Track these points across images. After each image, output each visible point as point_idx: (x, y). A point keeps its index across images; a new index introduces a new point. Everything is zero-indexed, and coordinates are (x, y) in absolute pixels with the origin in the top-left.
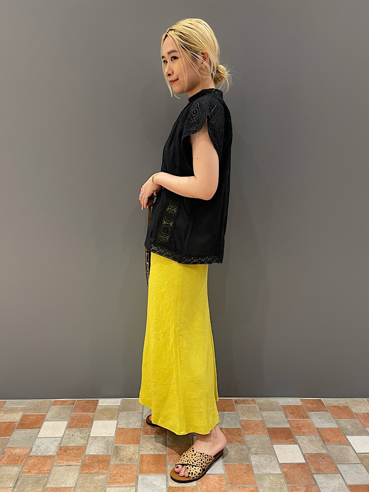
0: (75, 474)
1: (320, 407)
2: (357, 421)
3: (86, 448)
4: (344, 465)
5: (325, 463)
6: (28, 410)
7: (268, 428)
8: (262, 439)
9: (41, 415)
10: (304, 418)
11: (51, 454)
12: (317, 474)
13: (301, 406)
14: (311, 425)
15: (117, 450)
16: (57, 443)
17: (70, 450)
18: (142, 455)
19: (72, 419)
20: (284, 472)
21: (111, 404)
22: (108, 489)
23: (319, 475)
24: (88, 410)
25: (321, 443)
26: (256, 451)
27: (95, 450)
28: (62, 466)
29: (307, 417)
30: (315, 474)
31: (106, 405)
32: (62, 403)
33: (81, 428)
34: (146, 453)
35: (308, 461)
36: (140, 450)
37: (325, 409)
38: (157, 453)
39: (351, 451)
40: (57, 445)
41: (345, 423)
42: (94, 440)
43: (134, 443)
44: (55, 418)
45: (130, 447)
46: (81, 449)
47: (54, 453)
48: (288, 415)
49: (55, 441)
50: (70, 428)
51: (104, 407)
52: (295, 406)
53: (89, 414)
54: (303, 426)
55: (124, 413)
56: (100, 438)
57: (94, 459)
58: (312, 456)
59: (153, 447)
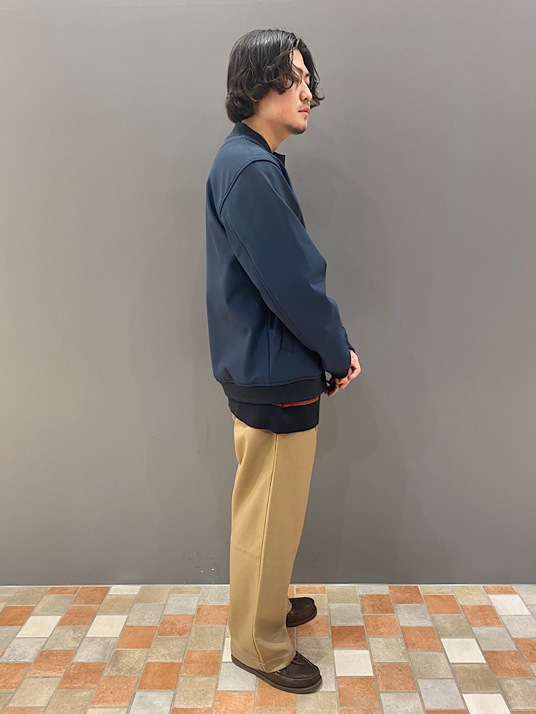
0: (51, 688)
1: (415, 598)
2: (462, 617)
3: (76, 653)
4: (427, 681)
5: (400, 677)
6: (14, 600)
7: (332, 627)
8: (320, 642)
9: (28, 607)
10: (387, 612)
11: (27, 660)
12: (386, 692)
13: (388, 596)
14: (394, 623)
15: (117, 655)
16: (38, 647)
17: (54, 655)
18: (148, 663)
19: (69, 613)
20: (339, 690)
21: (126, 593)
22: (90, 710)
23: (388, 694)
24: (93, 601)
25: (403, 648)
27: (87, 656)
28: (37, 677)
29: (392, 611)
30: (382, 692)
31: (119, 593)
32: (61, 591)
33: (77, 626)
34: (155, 661)
35: (377, 673)
36: (147, 657)
37: (418, 601)
38: (169, 661)
39: (442, 661)
40: (38, 649)
41: (443, 619)
42: (89, 642)
43: (142, 647)
44: (48, 611)
45: (135, 652)
46: (69, 654)
47: (32, 659)
48: (366, 608)
49: (38, 643)
50: (62, 625)
51: (114, 597)
52: (378, 595)
53: (93, 606)
54: (383, 624)
55: (140, 605)
56: (98, 639)
57: (83, 668)
58: (384, 667)
59: (167, 652)
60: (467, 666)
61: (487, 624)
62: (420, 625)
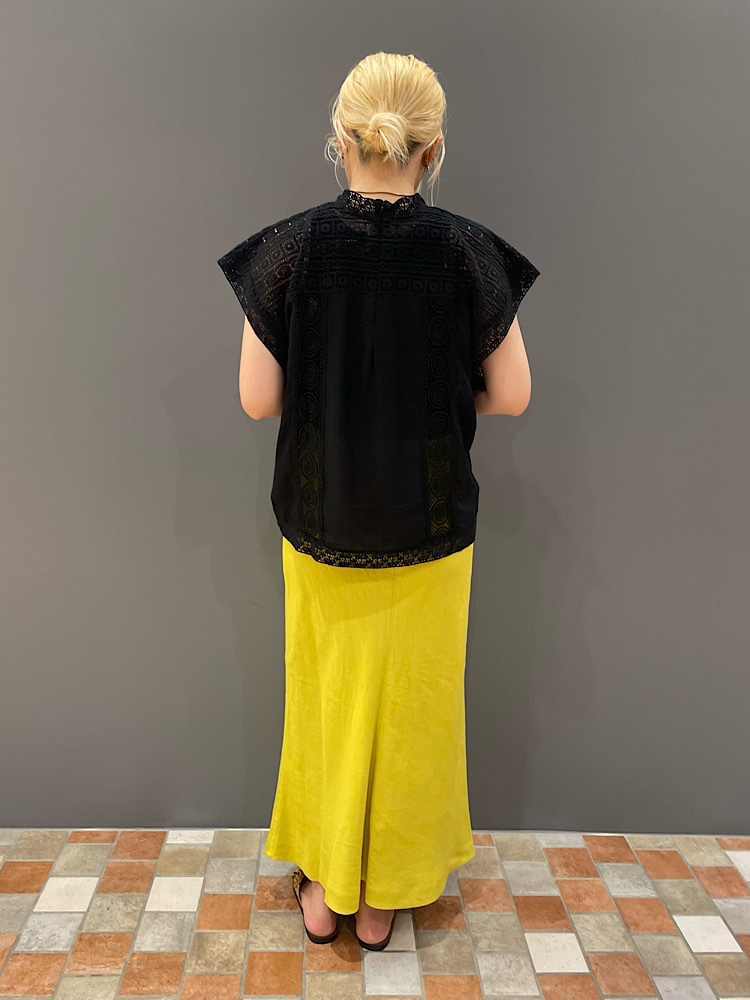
0: (108, 994)
1: (623, 854)
2: (696, 884)
3: (135, 938)
4: (665, 979)
5: (628, 973)
6: (16, 851)
7: (515, 897)
8: (502, 921)
9: (43, 863)
10: (589, 875)
11: (61, 949)
12: (612, 996)
13: (584, 850)
14: (602, 891)
15: (200, 941)
16: (73, 926)
17: (102, 941)
18: (253, 955)
19: (110, 872)
20: (545, 994)
21: (193, 841)
24: (144, 854)
25: (623, 929)
26: (489, 946)
27: (153, 943)
28: (82, 976)
29: (596, 874)
30: (607, 997)
31: (184, 842)
32: (91, 837)
33: (127, 894)
34: (262, 949)
35: (595, 968)
36: (248, 943)
37: (630, 858)
38: (283, 949)
39: (682, 950)
40: (73, 930)
41: (672, 888)
42: (152, 920)
43: (237, 928)
44: (73, 870)
45: (227, 936)
46: (125, 939)
47: (67, 947)
48: (558, 869)
49: (70, 920)
50: (104, 892)
51: (177, 848)
52: (571, 849)
53: (146, 861)
54: (586, 893)
55: (220, 861)
56: (166, 915)
57: (151, 961)
58: (602, 958)
59: (276, 936)
60: (717, 957)
61: (733, 895)
62: (639, 895)
